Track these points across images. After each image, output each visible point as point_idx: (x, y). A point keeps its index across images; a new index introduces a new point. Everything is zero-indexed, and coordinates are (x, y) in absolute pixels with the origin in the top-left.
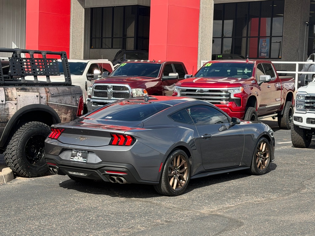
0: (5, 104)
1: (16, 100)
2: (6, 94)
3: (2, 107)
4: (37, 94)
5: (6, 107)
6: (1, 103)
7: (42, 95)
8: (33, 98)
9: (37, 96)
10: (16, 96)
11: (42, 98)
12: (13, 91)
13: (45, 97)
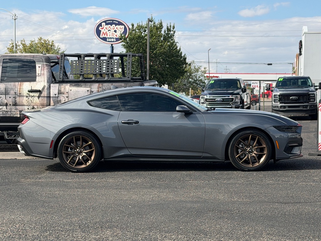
0: (58, 97)
1: (68, 94)
2: (60, 89)
3: (55, 99)
4: (88, 89)
5: (59, 99)
6: (55, 96)
7: (93, 90)
8: (84, 92)
9: (88, 91)
10: (68, 91)
11: (93, 92)
12: (66, 87)
13: (96, 92)
